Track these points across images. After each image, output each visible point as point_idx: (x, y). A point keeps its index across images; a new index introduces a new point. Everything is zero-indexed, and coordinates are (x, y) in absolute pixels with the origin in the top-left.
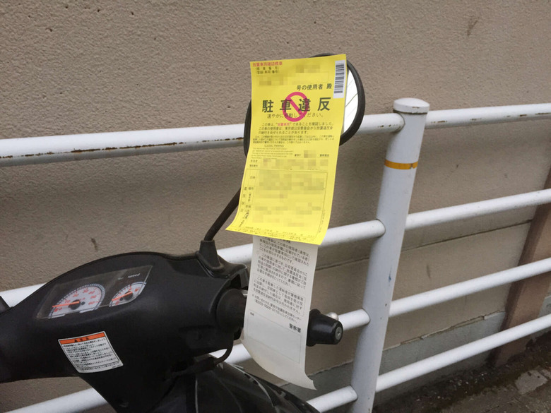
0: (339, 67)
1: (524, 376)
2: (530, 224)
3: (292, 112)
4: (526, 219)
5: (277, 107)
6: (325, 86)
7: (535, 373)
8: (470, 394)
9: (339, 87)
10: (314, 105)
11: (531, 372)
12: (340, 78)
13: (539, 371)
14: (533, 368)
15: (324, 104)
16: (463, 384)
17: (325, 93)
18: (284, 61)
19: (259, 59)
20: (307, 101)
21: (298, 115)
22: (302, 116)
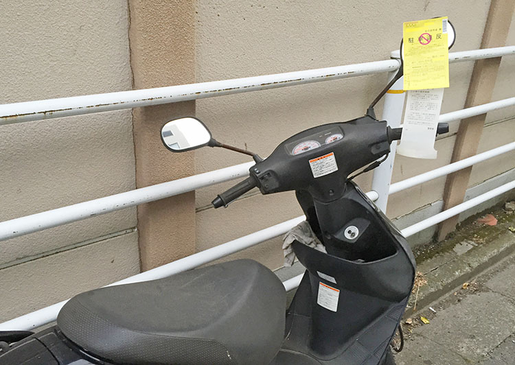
0: (445, 22)
1: (458, 246)
2: (455, 136)
3: (424, 41)
4: (454, 133)
5: (416, 40)
6: (438, 29)
7: (464, 243)
8: (427, 259)
9: (445, 29)
10: (434, 37)
11: (462, 243)
12: (445, 26)
13: (466, 242)
14: (463, 241)
15: (439, 36)
16: (421, 253)
17: (438, 32)
18: (419, 21)
19: (408, 21)
20: (430, 36)
21: (427, 42)
22: (429, 42)
